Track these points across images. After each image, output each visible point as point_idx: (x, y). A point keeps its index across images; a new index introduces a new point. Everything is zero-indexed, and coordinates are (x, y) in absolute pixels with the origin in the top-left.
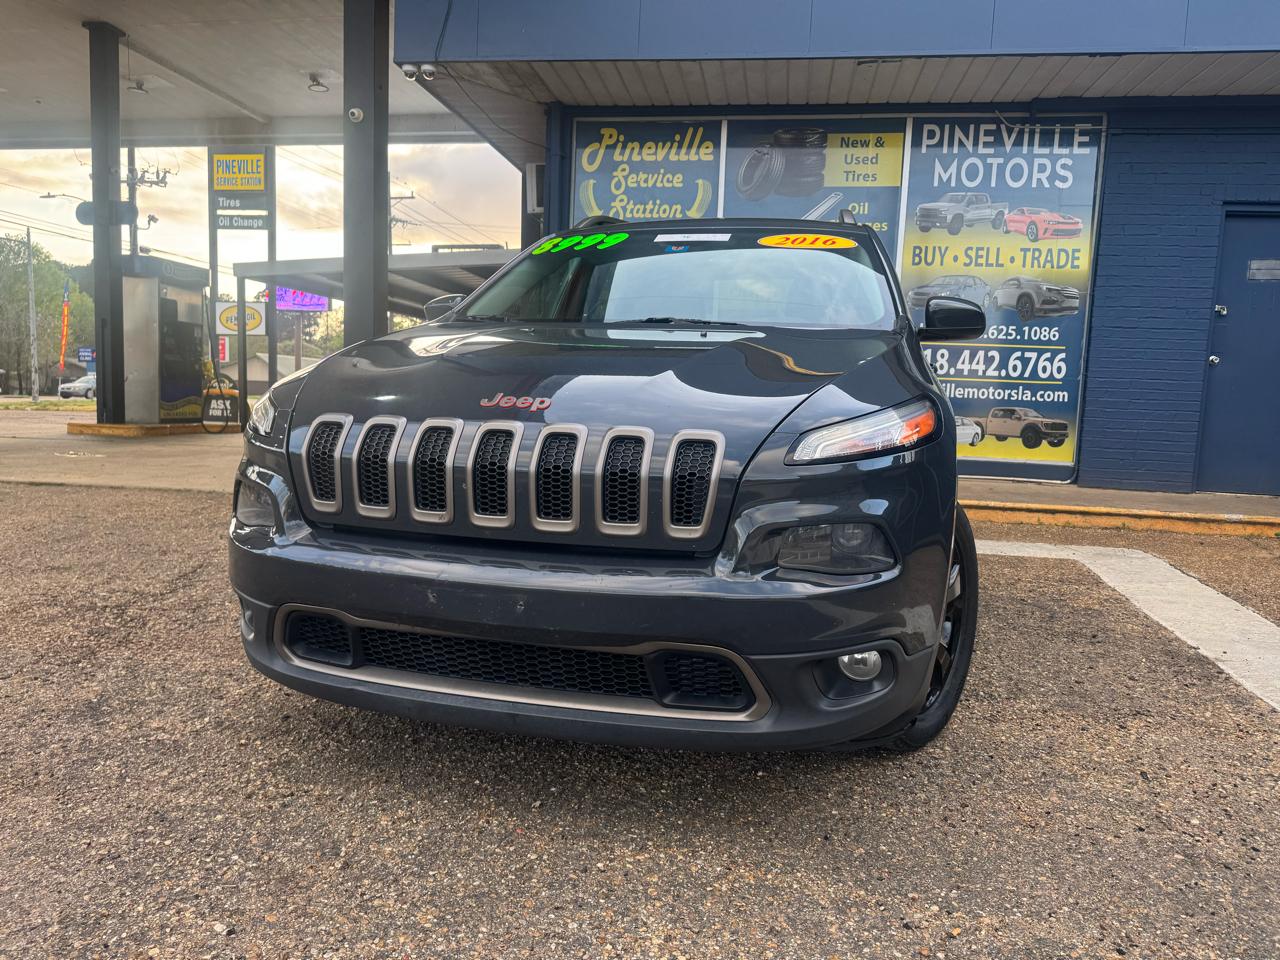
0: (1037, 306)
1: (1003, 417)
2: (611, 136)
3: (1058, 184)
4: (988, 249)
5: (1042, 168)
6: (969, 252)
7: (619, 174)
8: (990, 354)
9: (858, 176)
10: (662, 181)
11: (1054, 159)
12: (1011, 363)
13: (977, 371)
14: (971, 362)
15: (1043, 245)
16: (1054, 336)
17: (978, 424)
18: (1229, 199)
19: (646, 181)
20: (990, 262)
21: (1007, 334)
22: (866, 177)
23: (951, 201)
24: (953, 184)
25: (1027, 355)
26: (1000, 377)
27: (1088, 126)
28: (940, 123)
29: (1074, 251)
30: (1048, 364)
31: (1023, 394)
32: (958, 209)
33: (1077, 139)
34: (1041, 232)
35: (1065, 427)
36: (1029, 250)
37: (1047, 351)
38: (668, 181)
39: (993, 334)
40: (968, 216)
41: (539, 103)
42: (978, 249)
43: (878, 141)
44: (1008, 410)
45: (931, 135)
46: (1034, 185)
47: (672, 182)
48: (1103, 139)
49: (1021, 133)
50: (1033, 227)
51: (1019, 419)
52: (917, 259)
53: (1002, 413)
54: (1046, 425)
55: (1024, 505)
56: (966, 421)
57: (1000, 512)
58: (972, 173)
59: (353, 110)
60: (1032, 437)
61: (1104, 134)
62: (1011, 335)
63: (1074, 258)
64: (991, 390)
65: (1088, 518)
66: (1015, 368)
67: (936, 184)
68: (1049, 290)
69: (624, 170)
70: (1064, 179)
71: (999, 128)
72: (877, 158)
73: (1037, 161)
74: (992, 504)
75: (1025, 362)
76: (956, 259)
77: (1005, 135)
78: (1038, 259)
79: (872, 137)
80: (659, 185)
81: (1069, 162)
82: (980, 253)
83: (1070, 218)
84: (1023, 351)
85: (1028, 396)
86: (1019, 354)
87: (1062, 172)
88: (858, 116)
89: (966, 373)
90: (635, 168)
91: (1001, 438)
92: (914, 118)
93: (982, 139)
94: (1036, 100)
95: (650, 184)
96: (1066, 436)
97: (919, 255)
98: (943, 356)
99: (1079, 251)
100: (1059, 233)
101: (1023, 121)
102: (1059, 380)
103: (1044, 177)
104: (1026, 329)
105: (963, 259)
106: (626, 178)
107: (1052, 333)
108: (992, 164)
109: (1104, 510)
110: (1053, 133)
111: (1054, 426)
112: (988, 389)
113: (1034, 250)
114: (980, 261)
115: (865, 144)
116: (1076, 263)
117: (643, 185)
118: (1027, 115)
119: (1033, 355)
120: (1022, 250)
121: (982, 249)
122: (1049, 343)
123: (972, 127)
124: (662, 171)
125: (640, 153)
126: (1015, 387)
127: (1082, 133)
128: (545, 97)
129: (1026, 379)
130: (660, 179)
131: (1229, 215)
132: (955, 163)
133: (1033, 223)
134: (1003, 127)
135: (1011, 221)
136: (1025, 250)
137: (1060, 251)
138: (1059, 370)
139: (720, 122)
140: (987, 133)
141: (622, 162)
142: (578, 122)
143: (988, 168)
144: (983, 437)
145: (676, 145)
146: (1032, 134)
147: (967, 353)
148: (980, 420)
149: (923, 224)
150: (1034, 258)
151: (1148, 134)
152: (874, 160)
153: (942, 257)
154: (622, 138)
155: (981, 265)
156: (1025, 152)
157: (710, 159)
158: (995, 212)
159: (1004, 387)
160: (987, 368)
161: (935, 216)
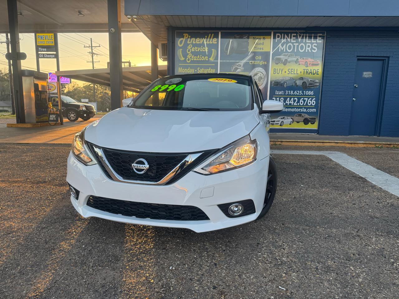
0: (308, 85)
1: (298, 116)
2: (186, 36)
3: (313, 51)
4: (294, 69)
5: (309, 46)
6: (289, 70)
7: (189, 47)
8: (295, 99)
9: (258, 48)
10: (202, 50)
11: (312, 44)
12: (301, 101)
13: (291, 104)
14: (290, 101)
15: (309, 68)
16: (312, 93)
17: (292, 118)
18: (358, 55)
19: (197, 49)
20: (295, 73)
21: (299, 93)
22: (260, 49)
23: (284, 55)
24: (284, 51)
25: (305, 99)
26: (297, 105)
27: (321, 34)
28: (281, 33)
29: (317, 70)
30: (310, 101)
31: (304, 110)
32: (286, 58)
33: (318, 38)
34: (308, 65)
35: (315, 119)
36: (305, 69)
37: (310, 98)
38: (204, 49)
39: (296, 93)
40: (289, 60)
41: (165, 26)
42: (291, 69)
43: (264, 38)
44: (300, 114)
45: (278, 37)
46: (307, 51)
49: (303, 36)
51: (303, 117)
52: (275, 72)
54: (310, 118)
55: (307, 141)
56: (289, 117)
57: (301, 143)
58: (290, 47)
59: (112, 29)
60: (306, 122)
61: (325, 37)
62: (300, 93)
64: (295, 109)
65: (324, 143)
66: (302, 103)
67: (280, 51)
68: (311, 81)
69: (191, 46)
70: (315, 50)
71: (297, 35)
72: (263, 43)
73: (307, 44)
74: (299, 141)
75: (304, 101)
76: (285, 72)
77: (299, 37)
78: (308, 72)
79: (262, 37)
80: (201, 51)
81: (316, 45)
82: (292, 70)
83: (316, 61)
85: (305, 110)
86: (302, 99)
87: (314, 48)
88: (258, 31)
89: (288, 104)
90: (194, 45)
91: (298, 122)
92: (274, 32)
93: (293, 38)
94: (308, 27)
95: (198, 50)
96: (315, 121)
98: (282, 100)
99: (319, 70)
100: (313, 65)
101: (304, 33)
102: (313, 106)
103: (309, 49)
104: (305, 92)
105: (287, 72)
106: (191, 48)
108: (295, 45)
109: (328, 141)
110: (312, 36)
111: (312, 119)
113: (307, 70)
114: (292, 73)
115: (260, 39)
116: (318, 73)
117: (196, 51)
118: (305, 31)
119: (307, 99)
120: (303, 69)
121: (293, 69)
122: (311, 95)
123: (290, 35)
124: (202, 46)
125: (195, 41)
126: (302, 108)
127: (320, 36)
128: (168, 25)
129: (305, 106)
130: (201, 49)
131: (358, 60)
132: (285, 45)
133: (306, 62)
134: (298, 34)
135: (300, 61)
137: (314, 70)
138: (313, 103)
139: (219, 32)
140: (294, 36)
141: (190, 44)
142: (176, 32)
143: (294, 46)
144: (293, 122)
145: (206, 38)
146: (306, 36)
147: (288, 99)
149: (276, 62)
151: (337, 37)
153: (282, 71)
154: (190, 37)
155: (292, 74)
156: (304, 42)
157: (216, 43)
158: (296, 59)
159: (299, 108)
160: (294, 103)
161: (280, 60)
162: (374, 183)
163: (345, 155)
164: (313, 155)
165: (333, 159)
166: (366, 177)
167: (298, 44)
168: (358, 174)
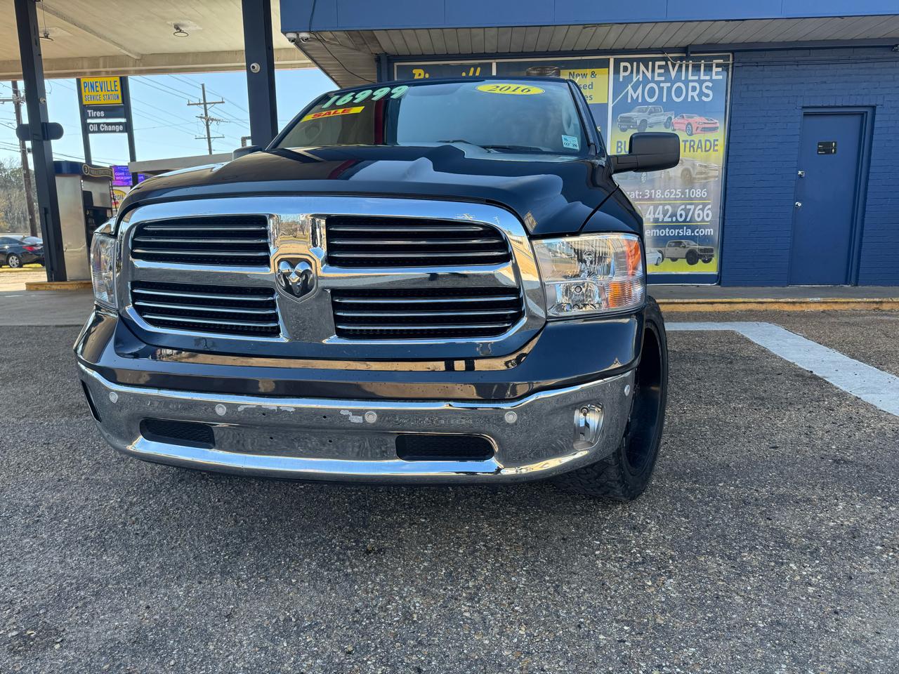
0: (694, 176)
1: (674, 246)
2: (420, 74)
3: (704, 98)
5: (694, 89)
8: (666, 207)
11: (701, 82)
12: (679, 212)
13: (658, 218)
14: (654, 214)
15: (696, 138)
16: (704, 194)
17: (660, 252)
18: (805, 105)
21: (675, 195)
23: (639, 111)
24: (640, 101)
25: (688, 207)
26: (672, 222)
27: (721, 61)
28: (631, 61)
29: (715, 141)
30: (701, 212)
31: (686, 231)
32: (644, 116)
33: (715, 69)
34: (694, 130)
35: (712, 250)
36: (687, 141)
37: (699, 204)
39: (667, 195)
40: (650, 121)
41: (372, 54)
43: (593, 74)
44: (679, 242)
45: (625, 69)
46: (689, 100)
48: (730, 69)
49: (681, 66)
50: (689, 126)
51: (684, 247)
52: (619, 150)
53: (674, 244)
54: (701, 250)
55: (695, 301)
56: (653, 250)
57: (681, 305)
58: (651, 93)
59: (254, 64)
60: (692, 258)
61: (730, 66)
62: (678, 195)
63: (715, 145)
64: (667, 230)
65: (732, 305)
66: (681, 216)
67: (629, 101)
68: (701, 166)
70: (707, 96)
71: (667, 64)
72: (592, 85)
73: (691, 84)
74: (676, 301)
75: (687, 211)
77: (671, 68)
78: (693, 146)
79: (589, 71)
81: (710, 84)
83: (711, 120)
84: (686, 204)
85: (689, 233)
87: (706, 91)
88: (579, 58)
89: (651, 220)
91: (674, 260)
92: (615, 59)
93: (657, 71)
94: (690, 46)
96: (712, 256)
97: (620, 147)
99: (717, 140)
100: (705, 130)
101: (681, 59)
102: (707, 222)
103: (695, 94)
104: (687, 191)
108: (663, 87)
109: (741, 300)
110: (700, 66)
111: (705, 250)
112: (665, 230)
113: (691, 141)
115: (585, 75)
116: (716, 148)
118: (685, 55)
119: (692, 207)
122: (701, 198)
123: (650, 63)
126: (681, 227)
127: (718, 66)
128: (377, 50)
129: (688, 222)
131: (806, 115)
132: (641, 87)
133: (689, 124)
134: (669, 63)
135: (676, 123)
136: (685, 141)
137: (706, 141)
138: (708, 215)
139: (491, 64)
140: (660, 67)
142: (398, 66)
143: (661, 89)
144: (663, 259)
146: (687, 67)
147: (652, 207)
148: (660, 249)
149: (622, 127)
150: (690, 146)
151: (758, 66)
152: (590, 87)
154: (427, 76)
156: (683, 78)
158: (666, 118)
159: (675, 228)
160: (664, 216)
161: (630, 122)
162: (844, 388)
163: (780, 330)
164: (709, 332)
165: (753, 340)
166: (826, 375)
167: (669, 85)
168: (808, 370)
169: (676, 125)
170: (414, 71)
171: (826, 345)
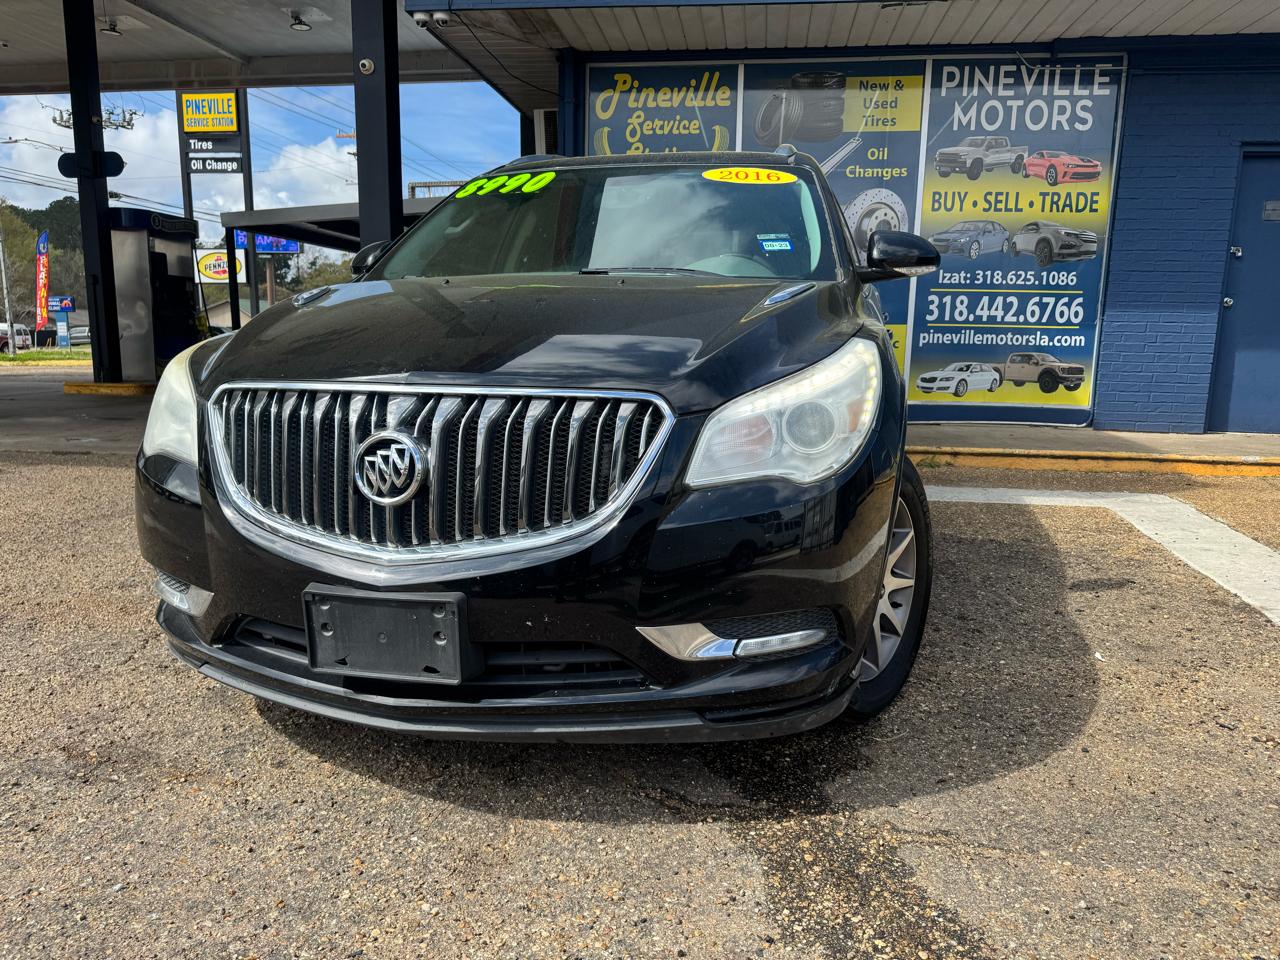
0: (1056, 251)
1: (1020, 362)
2: (625, 82)
3: (1079, 126)
4: (1007, 193)
5: (1062, 111)
6: (989, 197)
7: (634, 121)
8: (1009, 300)
9: (878, 120)
10: (678, 128)
11: (1073, 100)
12: (1030, 308)
13: (996, 317)
14: (989, 309)
15: (1062, 189)
16: (1072, 280)
17: (996, 370)
18: (1246, 140)
19: (662, 128)
20: (1009, 207)
21: (1026, 279)
22: (885, 122)
23: (970, 145)
24: (973, 128)
25: (1045, 300)
26: (1018, 323)
27: (1108, 66)
28: (960, 65)
29: (1093, 194)
30: (1065, 309)
31: (1041, 339)
32: (979, 152)
33: (1098, 79)
34: (1060, 176)
35: (1081, 371)
36: (1048, 194)
37: (1064, 296)
38: (685, 128)
39: (1011, 280)
40: (987, 160)
41: (551, 49)
42: (998, 194)
43: (897, 84)
44: (1027, 355)
45: (951, 77)
46: (1054, 128)
47: (688, 128)
48: (1124, 79)
49: (1041, 74)
50: (1052, 170)
51: (1037, 364)
52: (936, 206)
53: (1019, 358)
54: (1063, 370)
55: (1049, 452)
56: (985, 366)
57: (1025, 459)
58: (992, 116)
59: (364, 62)
60: (1048, 382)
61: (1124, 75)
62: (1029, 280)
63: (1093, 202)
64: (1010, 335)
65: (1109, 462)
66: (1033, 314)
67: (955, 128)
68: (1068, 234)
69: (639, 117)
70: (1084, 121)
71: (1019, 69)
72: (896, 102)
73: (1057, 103)
74: (1017, 451)
75: (1043, 307)
76: (975, 204)
77: (1025, 76)
78: (1057, 203)
79: (891, 80)
81: (1089, 103)
82: (1000, 198)
83: (1089, 161)
84: (1042, 296)
85: (1045, 341)
86: (1037, 299)
87: (1082, 114)
88: (877, 58)
89: (985, 319)
90: (651, 114)
91: (1019, 383)
92: (933, 60)
93: (1003, 80)
94: (1058, 40)
95: (666, 131)
96: (1081, 379)
97: (938, 201)
98: (962, 302)
99: (1097, 194)
100: (1079, 177)
101: (1043, 62)
102: (1076, 324)
103: (1063, 119)
104: (1044, 274)
105: (983, 204)
106: (641, 125)
107: (1070, 277)
108: (1011, 107)
109: (1125, 455)
110: (1074, 73)
111: (1071, 371)
112: (1006, 335)
113: (1054, 194)
114: (999, 206)
115: (885, 87)
116: (1095, 206)
117: (659, 132)
118: (1047, 55)
119: (1052, 300)
120: (1041, 194)
121: (1001, 194)
122: (1067, 287)
123: (992, 68)
124: (678, 117)
125: (655, 99)
126: (1032, 332)
127: (1102, 74)
128: (559, 44)
129: (1043, 324)
130: (676, 126)
131: (1247, 157)
132: (975, 106)
133: (1052, 166)
134: (1023, 68)
135: (1031, 165)
136: (1044, 195)
137: (1079, 194)
138: (1076, 314)
139: (737, 66)
140: (1008, 74)
141: (637, 109)
142: (591, 69)
143: (1008, 110)
144: (1001, 383)
145: (692, 89)
146: (1052, 75)
147: (985, 299)
148: (998, 366)
149: (943, 169)
150: (1053, 202)
151: (1169, 75)
152: (893, 104)
153: (962, 202)
154: (636, 84)
155: (1000, 210)
156: (1045, 93)
157: (728, 103)
158: (1014, 156)
159: (1022, 332)
160: (1006, 314)
161: (955, 161)
163: (1188, 511)
164: (1065, 510)
165: (1139, 527)
166: (1267, 605)
167: (1021, 103)
168: (1233, 591)
169: (1031, 168)
170: (617, 77)
171: (1268, 543)
